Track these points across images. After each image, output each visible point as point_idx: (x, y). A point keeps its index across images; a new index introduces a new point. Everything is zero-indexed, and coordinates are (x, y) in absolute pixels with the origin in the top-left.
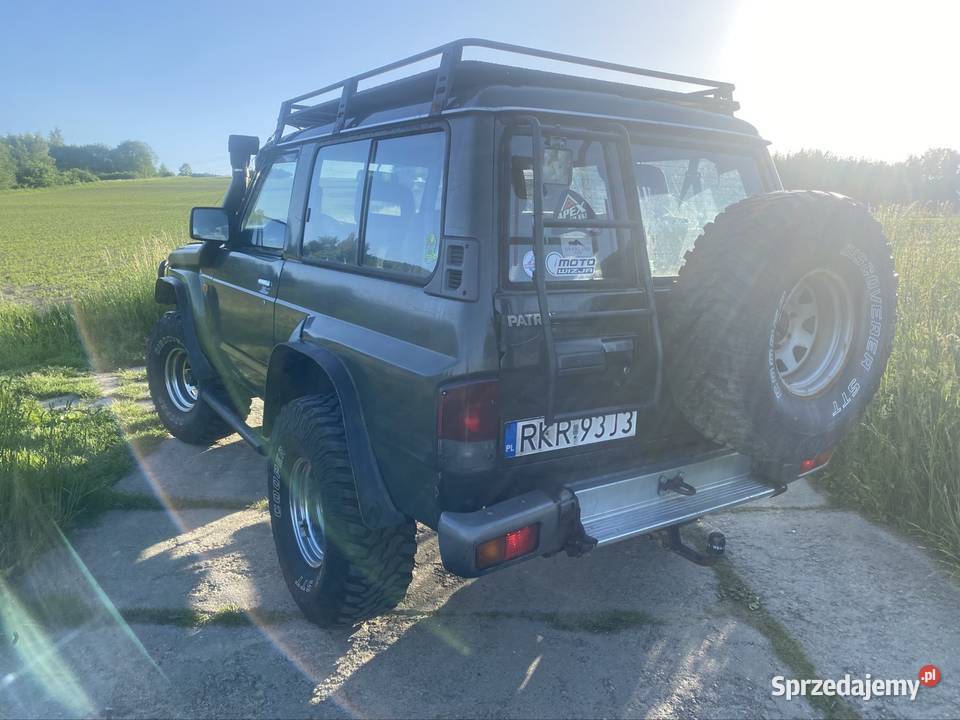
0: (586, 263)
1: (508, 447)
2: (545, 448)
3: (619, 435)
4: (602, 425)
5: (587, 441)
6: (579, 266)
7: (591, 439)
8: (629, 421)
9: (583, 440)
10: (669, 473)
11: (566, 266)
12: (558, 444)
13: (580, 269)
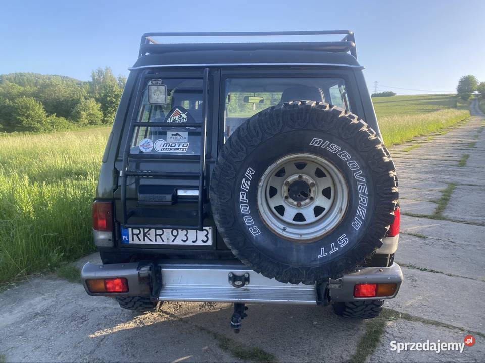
0: (181, 145)
1: (124, 238)
2: (147, 242)
3: (199, 243)
4: (186, 235)
5: (176, 242)
6: (177, 147)
7: (178, 242)
8: (206, 236)
9: (173, 241)
10: (239, 272)
11: (167, 147)
12: (156, 241)
13: (178, 149)
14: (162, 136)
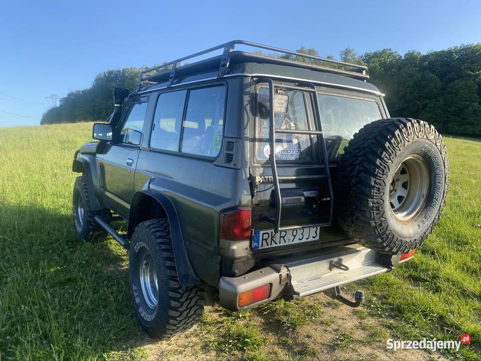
0: (294, 151)
1: (255, 244)
2: (274, 245)
3: (311, 239)
4: (302, 234)
6: (291, 153)
7: (297, 241)
8: (316, 232)
9: (293, 241)
10: (335, 260)
11: (285, 153)
12: (280, 243)
13: (292, 155)
14: (280, 143)
